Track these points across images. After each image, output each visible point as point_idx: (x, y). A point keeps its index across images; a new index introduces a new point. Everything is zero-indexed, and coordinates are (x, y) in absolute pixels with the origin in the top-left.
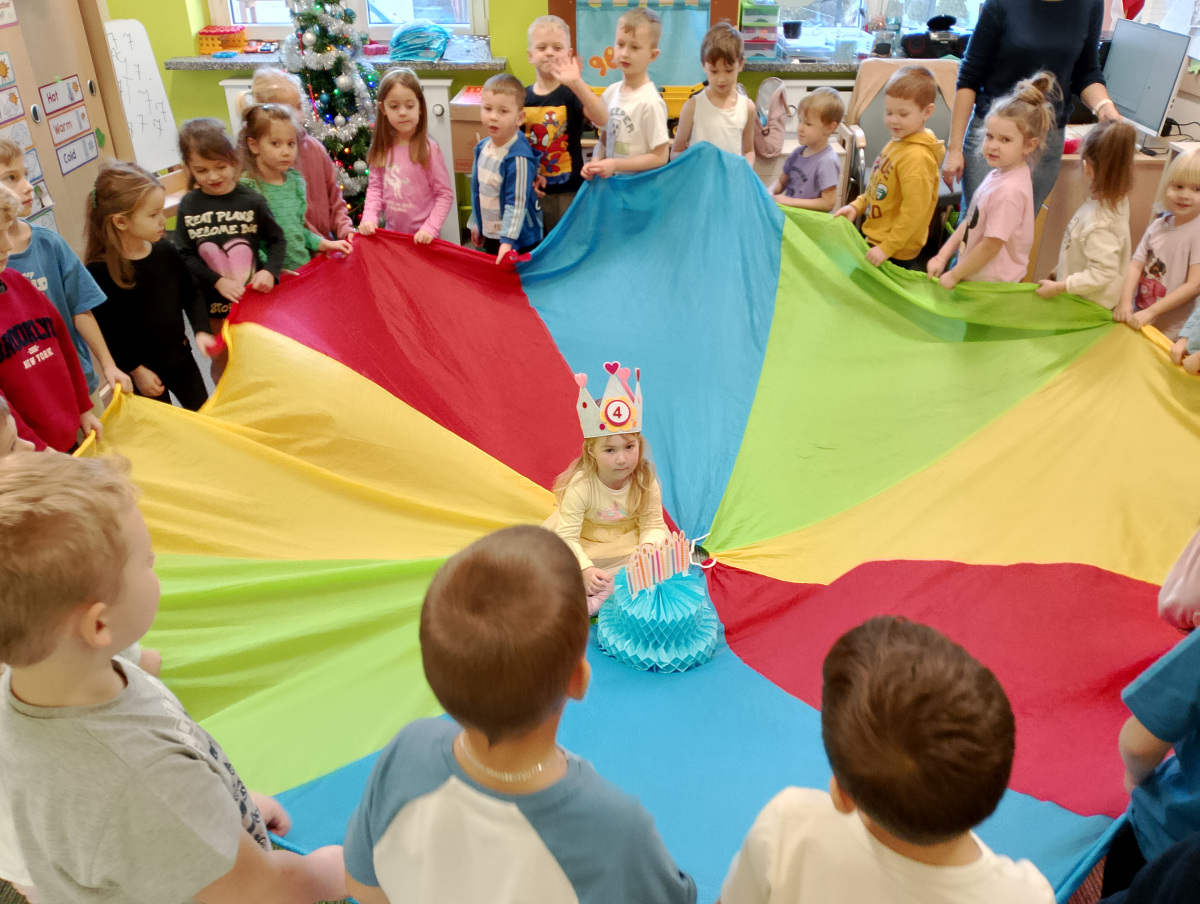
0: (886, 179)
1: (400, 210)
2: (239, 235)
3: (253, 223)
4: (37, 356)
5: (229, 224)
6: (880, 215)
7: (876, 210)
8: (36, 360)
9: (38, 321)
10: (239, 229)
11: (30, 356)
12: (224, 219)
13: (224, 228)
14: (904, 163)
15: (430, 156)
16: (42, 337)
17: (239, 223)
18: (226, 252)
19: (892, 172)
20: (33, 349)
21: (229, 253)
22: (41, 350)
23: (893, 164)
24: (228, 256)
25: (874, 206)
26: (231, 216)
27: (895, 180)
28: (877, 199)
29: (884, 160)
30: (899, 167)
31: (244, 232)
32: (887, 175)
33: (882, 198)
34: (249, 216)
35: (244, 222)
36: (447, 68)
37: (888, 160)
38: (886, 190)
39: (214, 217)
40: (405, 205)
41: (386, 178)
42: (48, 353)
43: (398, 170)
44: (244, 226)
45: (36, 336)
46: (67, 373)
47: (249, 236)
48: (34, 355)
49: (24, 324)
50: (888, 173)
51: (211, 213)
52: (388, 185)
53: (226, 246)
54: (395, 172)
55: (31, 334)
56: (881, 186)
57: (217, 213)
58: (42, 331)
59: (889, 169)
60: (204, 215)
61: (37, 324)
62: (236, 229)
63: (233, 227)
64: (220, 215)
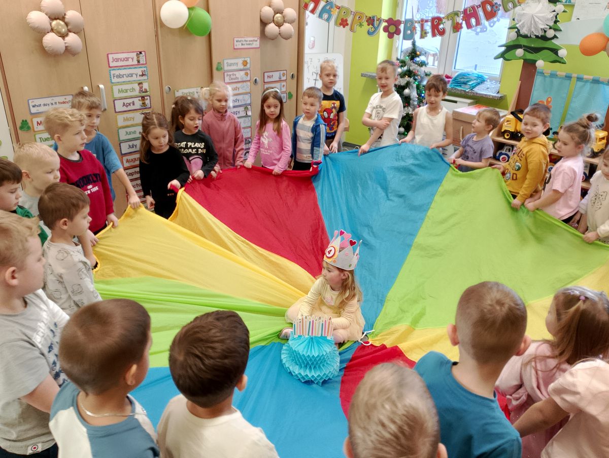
0: (521, 160)
1: (267, 153)
2: (197, 154)
3: (204, 148)
4: (92, 190)
5: (193, 149)
6: (516, 179)
7: (515, 175)
8: (91, 191)
9: (94, 175)
10: (197, 151)
11: (88, 190)
12: (191, 146)
13: (190, 150)
14: (530, 153)
15: (282, 129)
16: (94, 182)
17: (197, 148)
18: (190, 161)
19: (524, 157)
20: (90, 187)
21: (191, 162)
22: (93, 187)
23: (524, 153)
24: (190, 163)
25: (513, 174)
26: (194, 145)
27: (525, 161)
28: (515, 170)
29: (519, 150)
30: (528, 154)
31: (199, 152)
32: (521, 158)
33: (518, 170)
34: (203, 145)
35: (200, 148)
36: (472, 94)
37: (521, 150)
38: (520, 166)
39: (186, 145)
40: (269, 151)
41: (262, 138)
42: (96, 189)
43: (267, 135)
44: (200, 150)
45: (92, 181)
46: (103, 197)
47: (202, 154)
48: (90, 189)
49: (87, 176)
50: (522, 157)
51: (185, 143)
52: (262, 142)
53: (190, 159)
54: (266, 136)
55: (89, 180)
56: (517, 164)
57: (188, 143)
58: (95, 179)
59: (522, 156)
60: (182, 143)
61: (93, 176)
62: (196, 151)
63: (194, 150)
64: (189, 144)
